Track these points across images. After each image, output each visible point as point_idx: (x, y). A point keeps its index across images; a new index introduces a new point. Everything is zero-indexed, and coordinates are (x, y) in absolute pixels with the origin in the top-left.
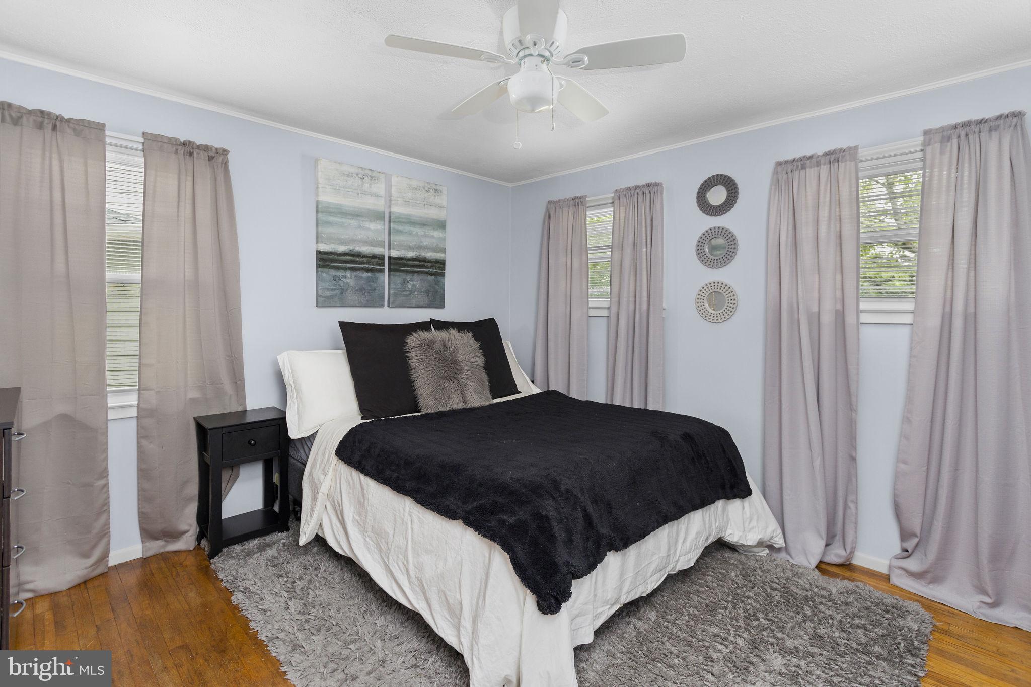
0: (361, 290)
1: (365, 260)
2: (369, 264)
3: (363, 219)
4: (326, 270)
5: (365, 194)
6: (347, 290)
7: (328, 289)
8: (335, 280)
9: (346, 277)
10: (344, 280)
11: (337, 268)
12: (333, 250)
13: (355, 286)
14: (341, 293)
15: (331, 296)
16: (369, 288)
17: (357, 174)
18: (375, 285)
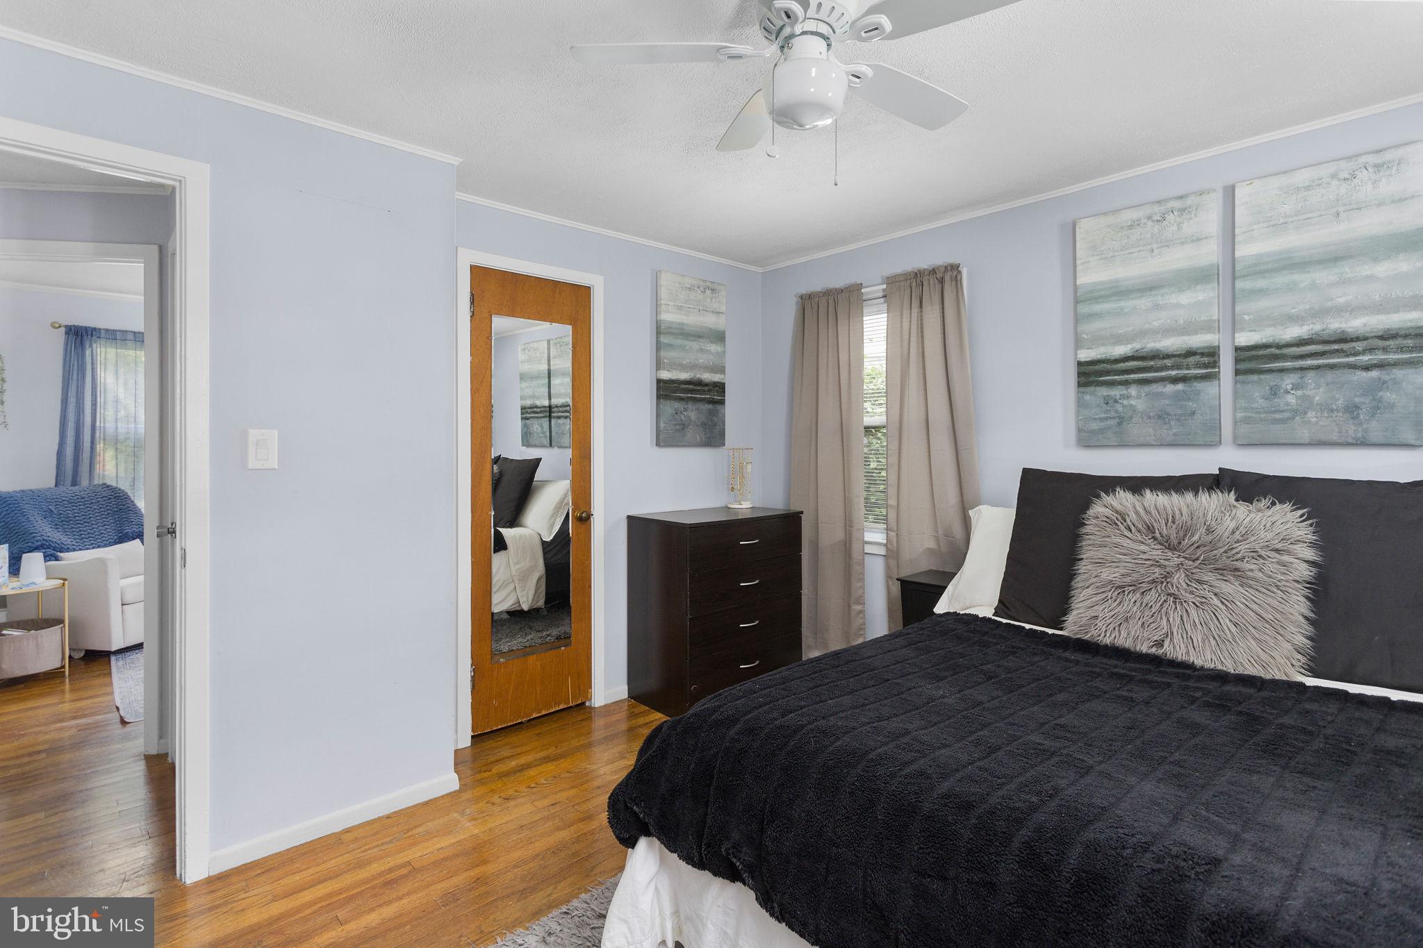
0: (1159, 417)
1: (1168, 362)
2: (1178, 369)
3: (1162, 291)
4: (1092, 389)
5: (1168, 246)
6: (1131, 417)
7: (1095, 419)
8: (1107, 404)
9: (1128, 397)
10: (1125, 402)
11: (1112, 384)
12: (1103, 357)
13: (1148, 410)
14: (1120, 424)
15: (1100, 429)
16: (1179, 412)
17: (1149, 218)
18: (1195, 405)
